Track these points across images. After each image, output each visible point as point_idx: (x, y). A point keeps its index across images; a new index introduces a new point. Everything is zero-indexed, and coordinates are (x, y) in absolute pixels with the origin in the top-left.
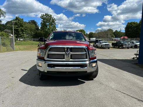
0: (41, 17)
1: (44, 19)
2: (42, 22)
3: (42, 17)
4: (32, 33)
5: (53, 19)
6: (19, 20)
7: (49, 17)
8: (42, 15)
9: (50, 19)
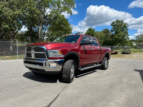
0: (111, 25)
1: (114, 26)
2: (112, 29)
3: (113, 24)
4: (102, 41)
5: (125, 24)
6: (91, 31)
7: (120, 23)
8: (112, 22)
9: (122, 25)
